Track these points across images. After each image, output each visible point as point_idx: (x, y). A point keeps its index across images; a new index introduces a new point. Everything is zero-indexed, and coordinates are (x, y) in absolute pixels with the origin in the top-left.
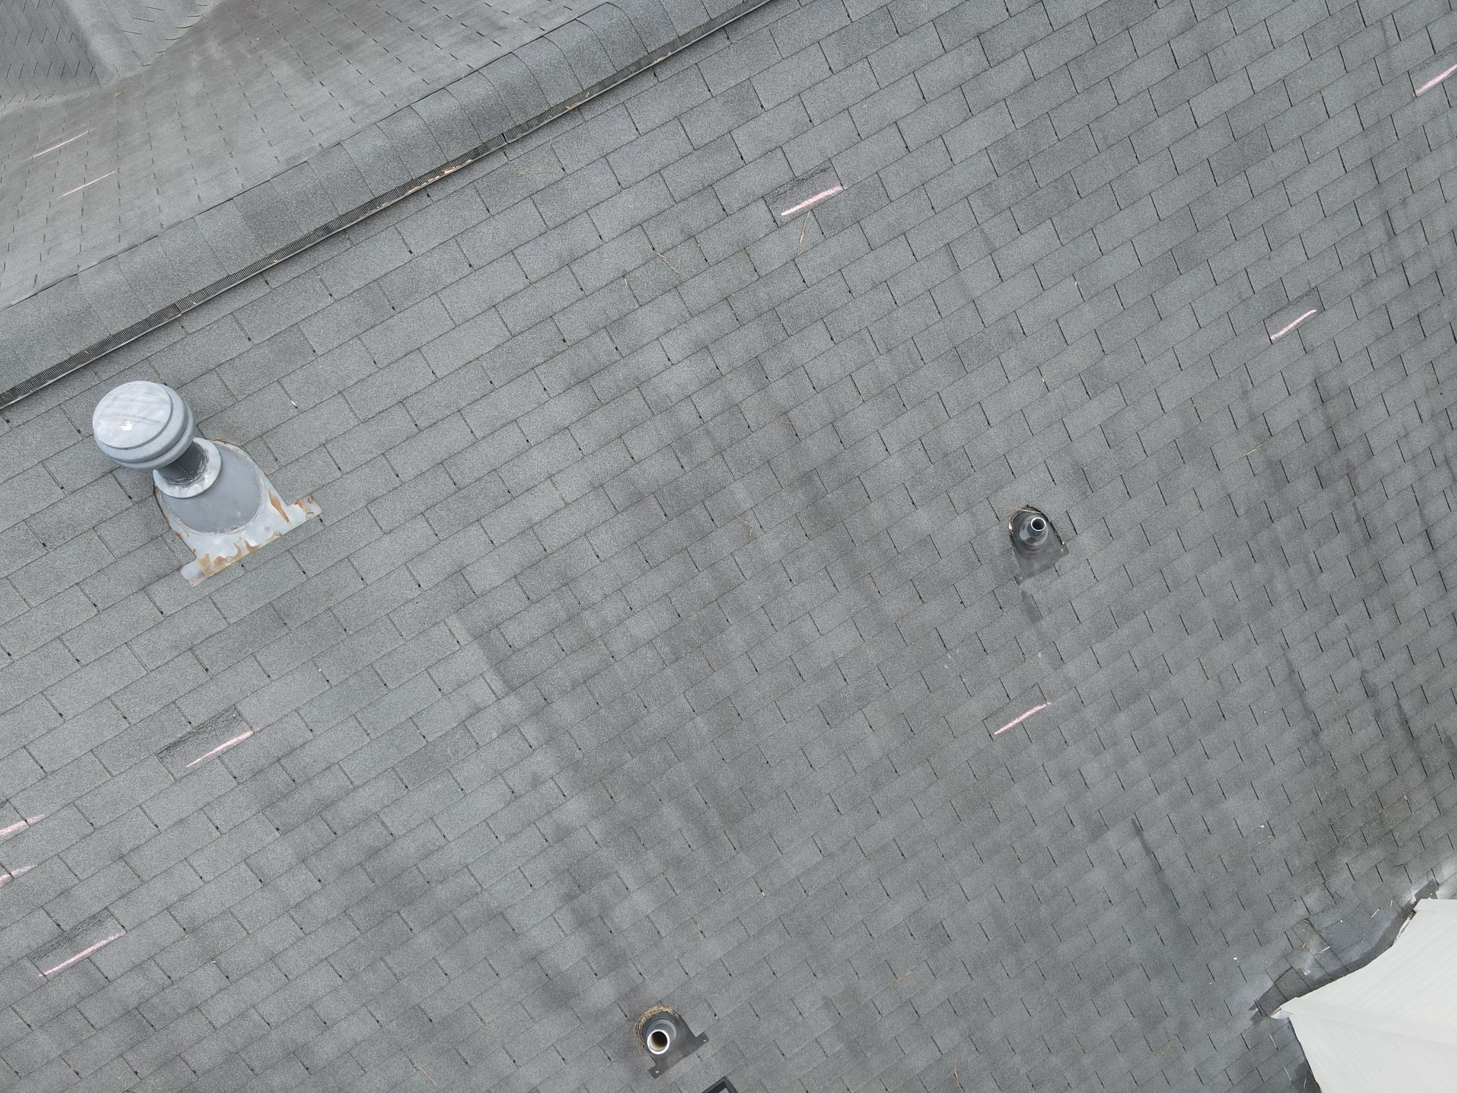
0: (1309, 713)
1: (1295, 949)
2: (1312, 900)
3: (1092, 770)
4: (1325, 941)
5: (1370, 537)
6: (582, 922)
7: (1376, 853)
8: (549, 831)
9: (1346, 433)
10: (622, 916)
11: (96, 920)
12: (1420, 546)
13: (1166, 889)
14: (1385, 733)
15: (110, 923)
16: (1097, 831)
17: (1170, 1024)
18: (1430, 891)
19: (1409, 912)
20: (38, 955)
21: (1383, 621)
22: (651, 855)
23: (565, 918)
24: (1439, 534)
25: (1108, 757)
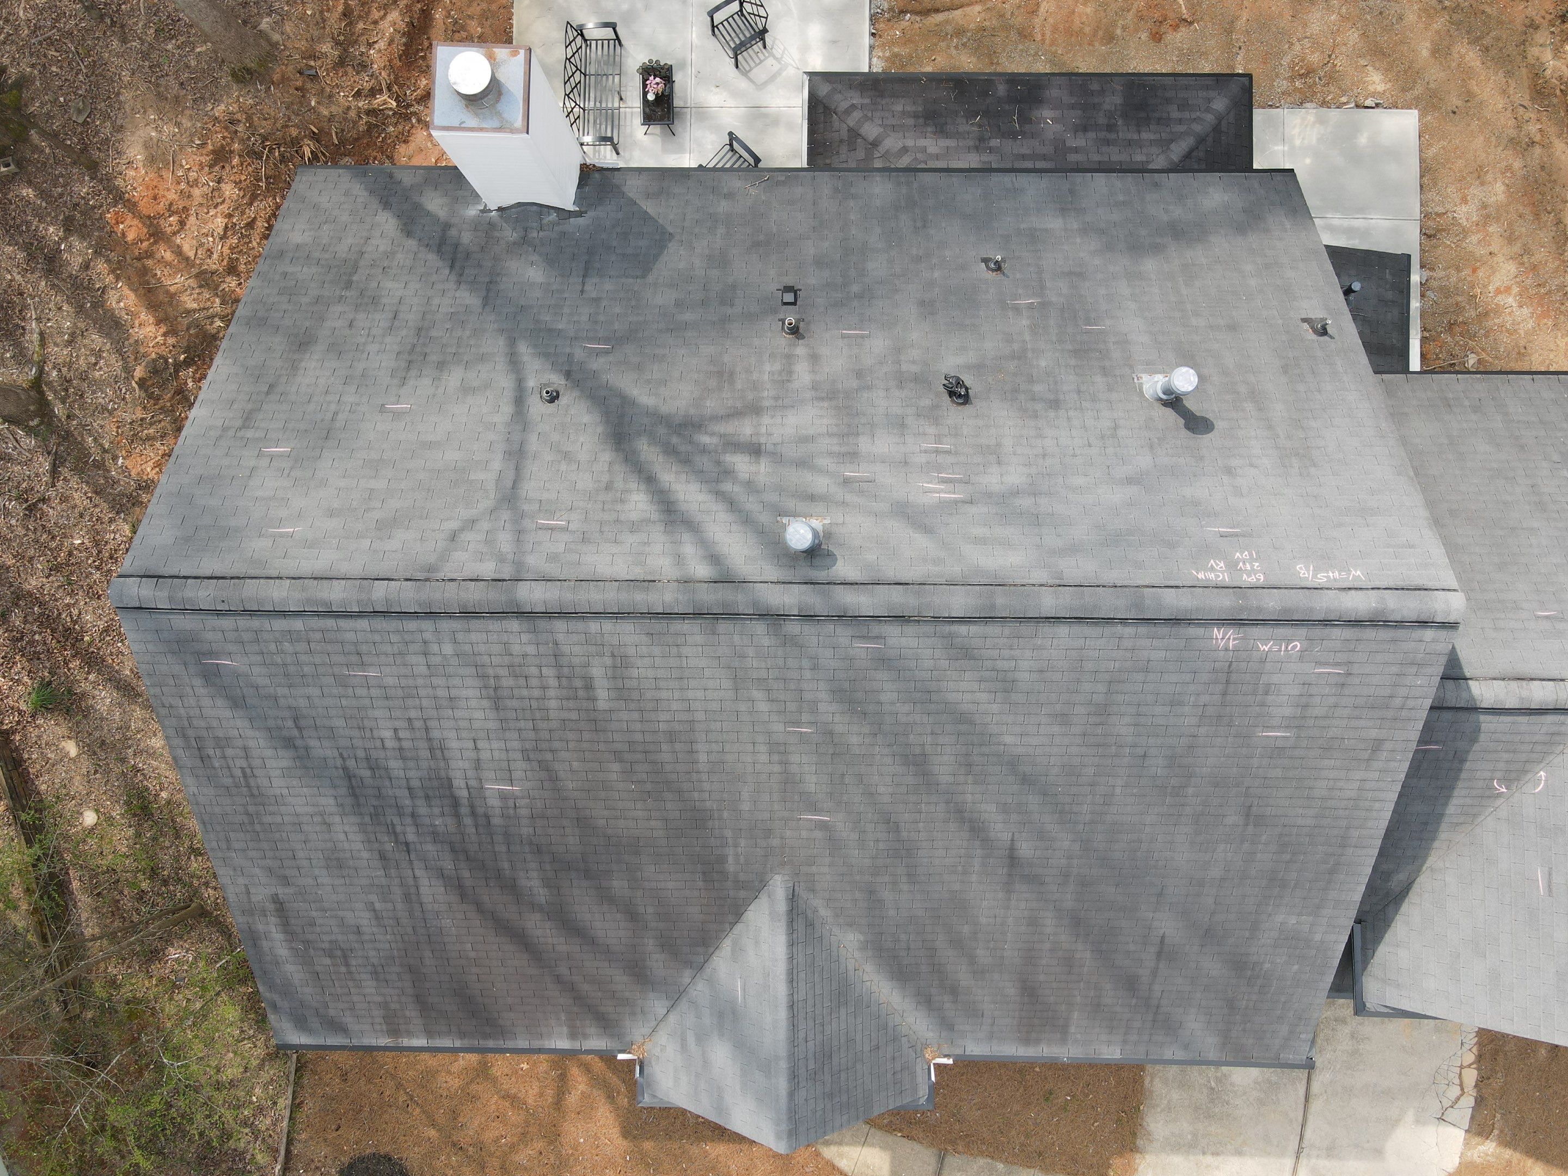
0: (488, 290)
1: (553, 224)
2: (535, 234)
3: (585, 318)
4: (541, 219)
5: (420, 329)
6: (790, 373)
7: (497, 234)
8: (780, 402)
9: (403, 365)
10: (777, 367)
11: (926, 452)
12: (401, 316)
13: (586, 269)
14: (463, 268)
15: (923, 449)
16: (597, 300)
17: (618, 230)
18: (486, 210)
19: (500, 209)
20: (948, 452)
21: (436, 301)
22: (754, 378)
23: (795, 376)
24: (391, 315)
25: (576, 318)
